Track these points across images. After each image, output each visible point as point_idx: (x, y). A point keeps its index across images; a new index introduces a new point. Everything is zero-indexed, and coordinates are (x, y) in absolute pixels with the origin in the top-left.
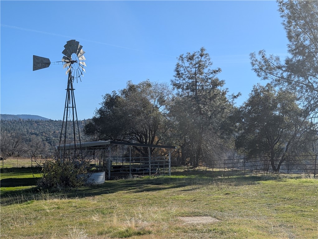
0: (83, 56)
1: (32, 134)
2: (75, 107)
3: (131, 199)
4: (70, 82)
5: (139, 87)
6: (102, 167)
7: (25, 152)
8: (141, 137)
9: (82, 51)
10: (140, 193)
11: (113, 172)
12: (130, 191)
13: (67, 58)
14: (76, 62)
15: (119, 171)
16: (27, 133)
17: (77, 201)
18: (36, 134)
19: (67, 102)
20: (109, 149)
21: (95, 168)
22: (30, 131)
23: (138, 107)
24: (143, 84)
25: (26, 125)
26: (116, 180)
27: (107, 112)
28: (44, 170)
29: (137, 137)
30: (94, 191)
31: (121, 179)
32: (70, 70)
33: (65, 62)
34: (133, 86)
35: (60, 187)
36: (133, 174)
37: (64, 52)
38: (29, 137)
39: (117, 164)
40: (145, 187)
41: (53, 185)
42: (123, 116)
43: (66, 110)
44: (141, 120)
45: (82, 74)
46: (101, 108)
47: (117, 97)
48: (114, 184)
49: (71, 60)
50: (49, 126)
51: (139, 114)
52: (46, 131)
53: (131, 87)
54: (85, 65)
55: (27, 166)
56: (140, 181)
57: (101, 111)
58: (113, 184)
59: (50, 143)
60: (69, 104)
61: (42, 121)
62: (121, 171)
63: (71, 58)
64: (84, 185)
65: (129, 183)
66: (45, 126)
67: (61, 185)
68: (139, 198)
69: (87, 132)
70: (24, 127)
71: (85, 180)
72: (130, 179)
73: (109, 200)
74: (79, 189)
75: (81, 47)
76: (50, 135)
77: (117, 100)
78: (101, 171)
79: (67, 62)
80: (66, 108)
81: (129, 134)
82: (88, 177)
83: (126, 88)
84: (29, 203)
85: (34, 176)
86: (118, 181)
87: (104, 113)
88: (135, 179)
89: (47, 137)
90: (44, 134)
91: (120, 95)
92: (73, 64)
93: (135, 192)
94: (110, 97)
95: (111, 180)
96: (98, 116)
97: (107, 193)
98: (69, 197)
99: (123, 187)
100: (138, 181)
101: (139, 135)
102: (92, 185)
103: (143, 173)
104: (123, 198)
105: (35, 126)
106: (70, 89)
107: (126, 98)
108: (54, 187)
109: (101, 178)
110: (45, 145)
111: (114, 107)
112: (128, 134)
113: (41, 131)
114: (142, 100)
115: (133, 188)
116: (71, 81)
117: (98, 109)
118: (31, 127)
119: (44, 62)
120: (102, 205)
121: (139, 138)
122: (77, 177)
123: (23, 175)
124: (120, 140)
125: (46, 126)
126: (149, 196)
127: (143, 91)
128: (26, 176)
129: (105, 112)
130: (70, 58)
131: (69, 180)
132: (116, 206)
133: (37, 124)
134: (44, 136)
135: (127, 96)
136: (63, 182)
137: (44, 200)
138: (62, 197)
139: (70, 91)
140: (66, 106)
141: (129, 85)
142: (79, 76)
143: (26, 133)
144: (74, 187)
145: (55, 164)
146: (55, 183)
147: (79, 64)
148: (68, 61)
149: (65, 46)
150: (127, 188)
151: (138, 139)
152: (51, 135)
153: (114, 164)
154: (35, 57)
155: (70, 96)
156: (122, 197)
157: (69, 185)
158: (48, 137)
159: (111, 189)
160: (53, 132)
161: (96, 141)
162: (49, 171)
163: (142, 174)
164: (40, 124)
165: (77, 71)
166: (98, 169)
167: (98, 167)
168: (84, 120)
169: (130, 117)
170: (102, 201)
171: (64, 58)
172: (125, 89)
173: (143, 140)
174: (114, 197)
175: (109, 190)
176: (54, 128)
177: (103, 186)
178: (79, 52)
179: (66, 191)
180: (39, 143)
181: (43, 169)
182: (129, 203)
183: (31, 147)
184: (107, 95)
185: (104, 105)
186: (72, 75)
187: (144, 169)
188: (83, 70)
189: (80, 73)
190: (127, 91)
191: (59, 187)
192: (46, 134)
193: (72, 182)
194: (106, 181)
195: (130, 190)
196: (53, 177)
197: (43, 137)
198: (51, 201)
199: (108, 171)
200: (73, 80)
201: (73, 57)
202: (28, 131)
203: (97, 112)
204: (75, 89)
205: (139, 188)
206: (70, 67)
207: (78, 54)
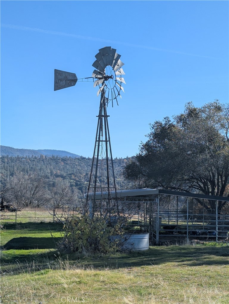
0: (121, 70)
1: (57, 176)
2: (109, 141)
3: (183, 274)
4: (103, 105)
5: (203, 111)
6: (148, 227)
7: (48, 200)
8: (205, 184)
9: (119, 62)
10: (197, 268)
11: (163, 233)
12: (184, 263)
13: (99, 72)
14: (111, 77)
15: (172, 232)
16: (51, 175)
17: (106, 274)
18: (62, 176)
19: (98, 135)
20: (157, 200)
21: (138, 227)
22: (55, 172)
23: (201, 140)
24: (209, 107)
25: (49, 163)
26: (167, 245)
27: (156, 147)
28: (66, 227)
29: (200, 185)
30: (133, 260)
31: (174, 244)
32: (103, 89)
33: (96, 78)
34: (195, 110)
35: (87, 253)
36: (191, 239)
37: (95, 65)
38: (54, 180)
39: (169, 222)
40: (205, 258)
41: (77, 249)
42: (179, 154)
43: (97, 144)
44: (206, 160)
45: (119, 94)
46: (149, 141)
47: (172, 126)
48: (162, 251)
49: (104, 75)
50: (80, 165)
51: (202, 150)
52: (76, 172)
53: (192, 112)
54: (124, 82)
55: (47, 220)
56: (200, 249)
57: (147, 146)
58: (160, 251)
59: (80, 189)
60: (101, 136)
61: (70, 159)
62: (175, 232)
63: (105, 72)
64: (120, 251)
65: (183, 251)
66: (74, 166)
67: (88, 250)
68: (194, 275)
69: (129, 176)
70: (46, 167)
71: (121, 244)
72: (186, 245)
73: (152, 275)
74: (113, 256)
75: (119, 56)
76: (81, 178)
77: (171, 130)
78: (145, 232)
79: (100, 79)
80: (97, 142)
81: (188, 180)
82: (126, 240)
83: (183, 113)
84: (42, 274)
85: (52, 236)
86: (169, 247)
87: (152, 149)
88: (194, 246)
89: (77, 181)
90: (73, 177)
91: (175, 123)
92: (108, 81)
93: (191, 265)
94: (160, 126)
95: (159, 245)
96: (144, 153)
97: (149, 264)
98: (96, 267)
99: (174, 256)
100: (198, 249)
101: (203, 181)
102: (130, 251)
103: (206, 237)
104: (171, 273)
105: (62, 165)
106: (103, 117)
107: (184, 127)
108: (79, 252)
109: (144, 242)
110: (73, 192)
111: (166, 140)
112: (186, 180)
113: (69, 173)
114: (207, 130)
115: (188, 258)
116: (105, 105)
117: (145, 143)
118: (56, 166)
119: (69, 79)
120: (141, 281)
121: (202, 186)
122: (110, 240)
123: (41, 233)
124: (174, 188)
125: (76, 165)
126: (209, 273)
127: (209, 118)
128: (45, 234)
129: (153, 147)
130: (103, 72)
131: (99, 243)
132: (160, 284)
133: (64, 163)
134: (73, 179)
135: (185, 124)
136: (91, 245)
137: (62, 270)
138: (87, 267)
139: (103, 118)
140: (98, 140)
141: (188, 108)
142: (116, 98)
143: (49, 175)
144: (105, 253)
145: (81, 220)
146: (81, 246)
147: (116, 81)
148: (101, 77)
149: (96, 56)
150: (180, 258)
151: (200, 187)
152: (83, 178)
153: (165, 221)
154: (56, 71)
155: (102, 125)
156: (170, 271)
157: (99, 250)
158: (79, 181)
159: (158, 258)
160: (85, 174)
161: (141, 188)
162: (72, 229)
163: (205, 239)
164: (68, 163)
165: (113, 90)
166: (143, 229)
167: (143, 226)
168: (127, 158)
169: (189, 155)
170: (141, 276)
171: (95, 72)
172: (182, 115)
173: (208, 188)
174: (159, 271)
175: (152, 260)
176: (86, 169)
177: (147, 253)
178: (115, 64)
179: (95, 258)
180: (65, 189)
181: (64, 226)
182: (179, 281)
183: (56, 193)
184: (156, 123)
185: (151, 137)
186: (106, 96)
187: (209, 232)
188: (121, 89)
189: (117, 93)
190: (185, 118)
191: (85, 253)
192: (75, 176)
193: (104, 246)
194: (151, 247)
195: (183, 261)
196: (78, 238)
197: (72, 181)
198: (72, 272)
199: (155, 232)
200: (106, 104)
201: (108, 71)
202: (51, 172)
203: (142, 147)
204: (109, 116)
205: (197, 260)
206: (103, 85)
207: (114, 67)
